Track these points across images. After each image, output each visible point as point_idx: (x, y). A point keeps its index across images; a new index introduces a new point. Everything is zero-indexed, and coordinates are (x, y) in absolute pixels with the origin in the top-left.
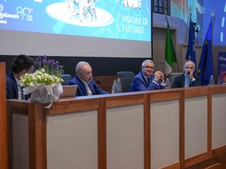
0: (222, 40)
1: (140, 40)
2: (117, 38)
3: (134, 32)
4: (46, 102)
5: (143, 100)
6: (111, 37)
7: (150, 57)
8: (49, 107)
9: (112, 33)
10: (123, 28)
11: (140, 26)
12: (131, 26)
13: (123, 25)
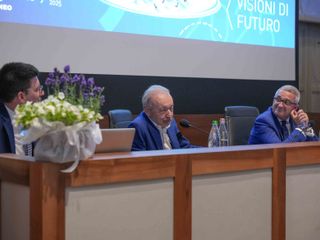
2: (225, 40)
3: (261, 29)
4: (64, 161)
5: (270, 162)
6: (214, 39)
8: (71, 170)
9: (216, 30)
10: (239, 22)
11: (274, 18)
12: (255, 18)
13: (239, 16)
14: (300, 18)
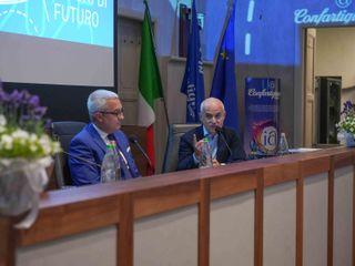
0: (247, 51)
1: (92, 42)
2: (41, 35)
3: (80, 23)
6: (29, 33)
7: (112, 85)
9: (32, 22)
10: (56, 12)
11: (92, 10)
12: (73, 8)
13: (56, 5)
14: (119, 12)
